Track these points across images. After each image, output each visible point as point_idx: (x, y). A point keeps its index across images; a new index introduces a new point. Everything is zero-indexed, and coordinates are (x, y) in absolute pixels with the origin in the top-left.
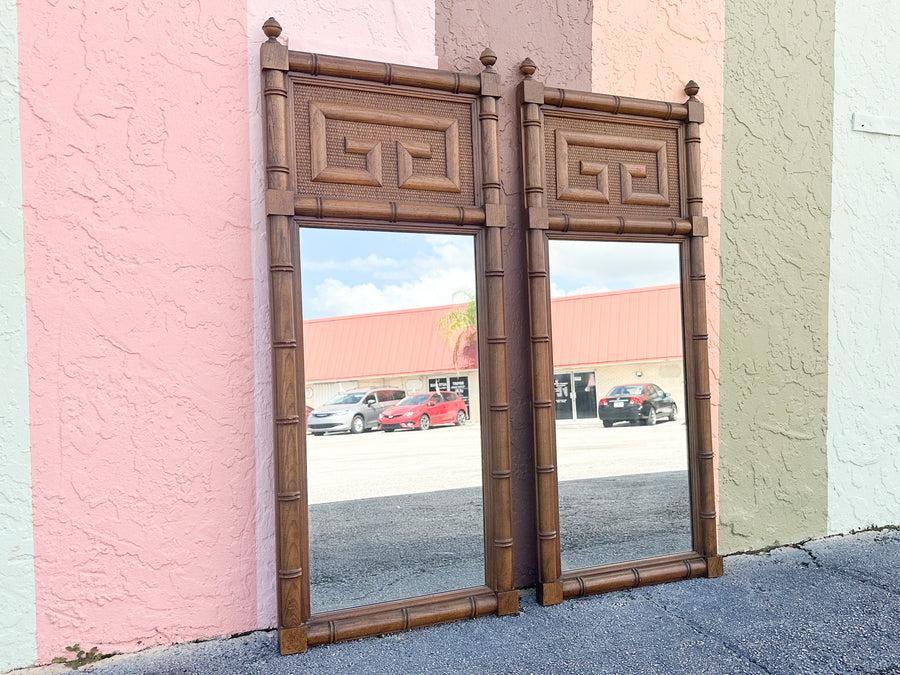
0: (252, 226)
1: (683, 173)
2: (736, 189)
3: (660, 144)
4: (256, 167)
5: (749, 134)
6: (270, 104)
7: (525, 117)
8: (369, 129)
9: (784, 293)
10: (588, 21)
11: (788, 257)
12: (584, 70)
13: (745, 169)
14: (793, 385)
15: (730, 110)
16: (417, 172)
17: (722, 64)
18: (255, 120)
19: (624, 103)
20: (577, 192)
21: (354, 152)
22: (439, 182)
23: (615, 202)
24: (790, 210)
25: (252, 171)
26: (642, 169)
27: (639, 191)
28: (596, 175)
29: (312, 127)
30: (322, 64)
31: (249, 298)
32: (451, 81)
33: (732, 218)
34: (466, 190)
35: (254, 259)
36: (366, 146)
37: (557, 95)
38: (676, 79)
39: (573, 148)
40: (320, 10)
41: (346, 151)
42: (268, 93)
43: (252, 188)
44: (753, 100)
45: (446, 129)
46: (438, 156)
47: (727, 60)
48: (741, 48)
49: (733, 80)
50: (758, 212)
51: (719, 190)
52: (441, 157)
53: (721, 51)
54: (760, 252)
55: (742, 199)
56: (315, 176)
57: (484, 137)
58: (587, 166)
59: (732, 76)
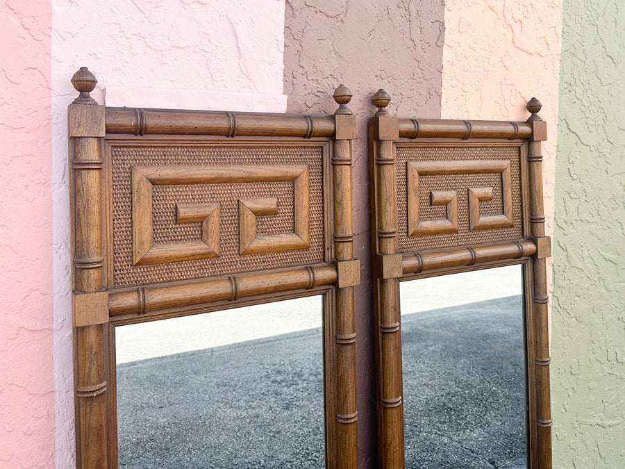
0: (54, 326)
1: (525, 192)
2: (567, 197)
3: (506, 163)
4: (61, 251)
5: (579, 143)
6: (79, 182)
7: (379, 155)
8: (207, 190)
9: (604, 290)
10: (439, 42)
11: (608, 255)
12: (434, 94)
13: (575, 177)
14: (609, 376)
15: (564, 122)
16: (261, 232)
17: (558, 77)
18: (60, 193)
19: (475, 128)
20: (427, 225)
21: (187, 221)
22: (287, 239)
23: (463, 230)
24: (610, 211)
25: (56, 257)
26: (488, 191)
27: (486, 214)
28: (446, 203)
29: (135, 199)
30: (150, 122)
31: (50, 416)
32: (302, 125)
33: (564, 226)
34: (316, 244)
35: (56, 367)
36: (203, 211)
37: (410, 127)
38: (518, 95)
39: (425, 179)
40: (147, 50)
41: (177, 220)
42: (77, 167)
43: (55, 280)
44: (583, 108)
45: (296, 177)
46: (286, 210)
47: (562, 72)
48: (575, 59)
49: (566, 91)
50: (585, 216)
51: (553, 199)
52: (288, 210)
53: (558, 64)
54: (585, 254)
55: (572, 206)
56: (137, 260)
57: (336, 185)
58: (438, 195)
59: (567, 87)
